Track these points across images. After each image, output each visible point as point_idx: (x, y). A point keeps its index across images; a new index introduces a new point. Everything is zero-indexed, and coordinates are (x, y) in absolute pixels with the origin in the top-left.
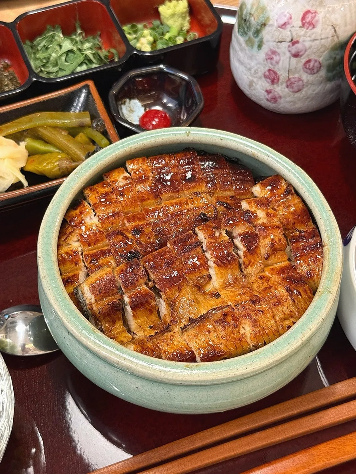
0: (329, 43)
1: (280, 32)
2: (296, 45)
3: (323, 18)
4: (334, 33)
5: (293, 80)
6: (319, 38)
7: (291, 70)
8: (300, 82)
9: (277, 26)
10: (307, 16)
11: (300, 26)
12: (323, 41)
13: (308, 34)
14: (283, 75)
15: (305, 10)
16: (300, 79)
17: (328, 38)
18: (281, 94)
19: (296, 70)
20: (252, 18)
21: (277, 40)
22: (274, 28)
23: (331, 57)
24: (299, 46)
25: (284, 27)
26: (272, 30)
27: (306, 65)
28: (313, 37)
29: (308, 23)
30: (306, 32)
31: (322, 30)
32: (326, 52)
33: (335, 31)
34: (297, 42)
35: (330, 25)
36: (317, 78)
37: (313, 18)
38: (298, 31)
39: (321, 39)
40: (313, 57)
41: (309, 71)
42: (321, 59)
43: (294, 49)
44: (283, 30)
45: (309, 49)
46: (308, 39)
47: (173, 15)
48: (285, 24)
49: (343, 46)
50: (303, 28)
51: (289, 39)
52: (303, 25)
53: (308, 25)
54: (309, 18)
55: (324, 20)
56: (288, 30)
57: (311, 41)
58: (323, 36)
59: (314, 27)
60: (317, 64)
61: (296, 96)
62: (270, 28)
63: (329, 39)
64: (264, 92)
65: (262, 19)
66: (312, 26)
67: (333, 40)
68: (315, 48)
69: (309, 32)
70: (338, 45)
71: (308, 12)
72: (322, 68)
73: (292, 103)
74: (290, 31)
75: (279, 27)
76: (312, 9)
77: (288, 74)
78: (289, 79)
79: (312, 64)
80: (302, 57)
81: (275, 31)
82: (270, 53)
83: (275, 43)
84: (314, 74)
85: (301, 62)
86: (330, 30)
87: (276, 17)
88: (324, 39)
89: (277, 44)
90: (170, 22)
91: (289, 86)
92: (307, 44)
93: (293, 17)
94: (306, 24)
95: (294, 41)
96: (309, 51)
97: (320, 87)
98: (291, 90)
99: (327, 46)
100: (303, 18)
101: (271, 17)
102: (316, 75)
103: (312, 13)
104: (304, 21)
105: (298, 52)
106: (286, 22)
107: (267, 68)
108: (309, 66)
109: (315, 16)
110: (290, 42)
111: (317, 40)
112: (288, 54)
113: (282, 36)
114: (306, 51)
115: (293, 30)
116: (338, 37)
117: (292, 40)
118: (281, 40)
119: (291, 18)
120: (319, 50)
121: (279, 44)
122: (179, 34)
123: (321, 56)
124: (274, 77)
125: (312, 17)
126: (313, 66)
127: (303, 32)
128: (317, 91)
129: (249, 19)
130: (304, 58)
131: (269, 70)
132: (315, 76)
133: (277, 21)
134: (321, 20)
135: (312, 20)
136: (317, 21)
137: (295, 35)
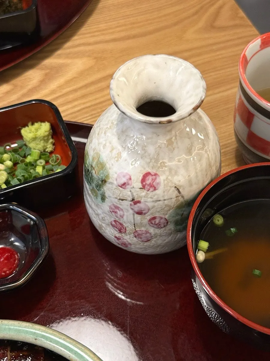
0: (173, 202)
1: (121, 191)
2: (138, 204)
3: (164, 180)
4: (178, 194)
5: (140, 232)
6: (162, 199)
7: (137, 224)
8: (148, 234)
9: (117, 185)
10: (147, 178)
11: (140, 187)
12: (166, 201)
13: (149, 196)
14: (130, 227)
15: (145, 172)
16: (147, 232)
17: (171, 199)
18: (130, 242)
19: (141, 225)
20: (94, 172)
21: (119, 198)
22: (114, 187)
23: (177, 214)
24: (141, 206)
25: (123, 187)
26: (112, 187)
27: (151, 221)
28: (155, 198)
29: (148, 185)
30: (147, 194)
31: (164, 192)
32: (171, 211)
33: (179, 192)
34: (139, 202)
35: (173, 187)
36: (165, 231)
37: (154, 180)
38: (138, 191)
39: (165, 200)
40: (157, 215)
41: (155, 226)
42: (167, 217)
43: (137, 207)
44: (123, 189)
45: (152, 208)
46: (149, 200)
47: (34, 139)
48: (124, 184)
49: (190, 203)
50: (143, 190)
51: (130, 199)
52: (143, 187)
53: (148, 187)
54: (149, 180)
55: (166, 182)
56: (129, 190)
57: (153, 201)
58: (166, 198)
59: (155, 189)
60: (163, 221)
61: (145, 244)
62: (110, 186)
63: (173, 199)
64: (113, 237)
65: (102, 175)
66: (154, 188)
67: (177, 200)
68: (158, 208)
69: (151, 194)
70: (184, 203)
71: (148, 174)
72: (169, 223)
73: (143, 249)
74: (130, 191)
75: (119, 186)
76: (153, 171)
77: (135, 227)
78: (136, 231)
79: (157, 221)
80: (146, 215)
81: (115, 189)
82: (113, 207)
83: (116, 200)
84: (162, 228)
85: (146, 218)
86: (174, 191)
87: (115, 176)
88: (168, 199)
89: (119, 201)
90: (32, 145)
91: (137, 237)
92: (150, 205)
93: (132, 178)
94: (146, 186)
95: (135, 200)
96: (152, 210)
97: (170, 237)
98: (140, 239)
99: (172, 205)
100: (143, 180)
101: (111, 176)
102: (164, 229)
103: (152, 175)
104: (144, 183)
105: (141, 211)
106: (125, 182)
107: (113, 219)
108: (155, 222)
109: (156, 179)
110: (131, 201)
111: (160, 201)
112: (131, 212)
113: (123, 195)
114: (149, 210)
115: (133, 190)
116: (183, 197)
117: (133, 200)
118: (122, 198)
119: (130, 179)
120: (164, 209)
121: (120, 201)
122: (40, 158)
123: (166, 214)
124: (121, 227)
125: (152, 179)
126: (160, 222)
127: (143, 193)
128: (167, 241)
129: (91, 171)
130: (149, 215)
131: (115, 221)
132: (162, 229)
133: (116, 180)
134: (162, 182)
135: (153, 182)
136: (158, 184)
137: (136, 196)
